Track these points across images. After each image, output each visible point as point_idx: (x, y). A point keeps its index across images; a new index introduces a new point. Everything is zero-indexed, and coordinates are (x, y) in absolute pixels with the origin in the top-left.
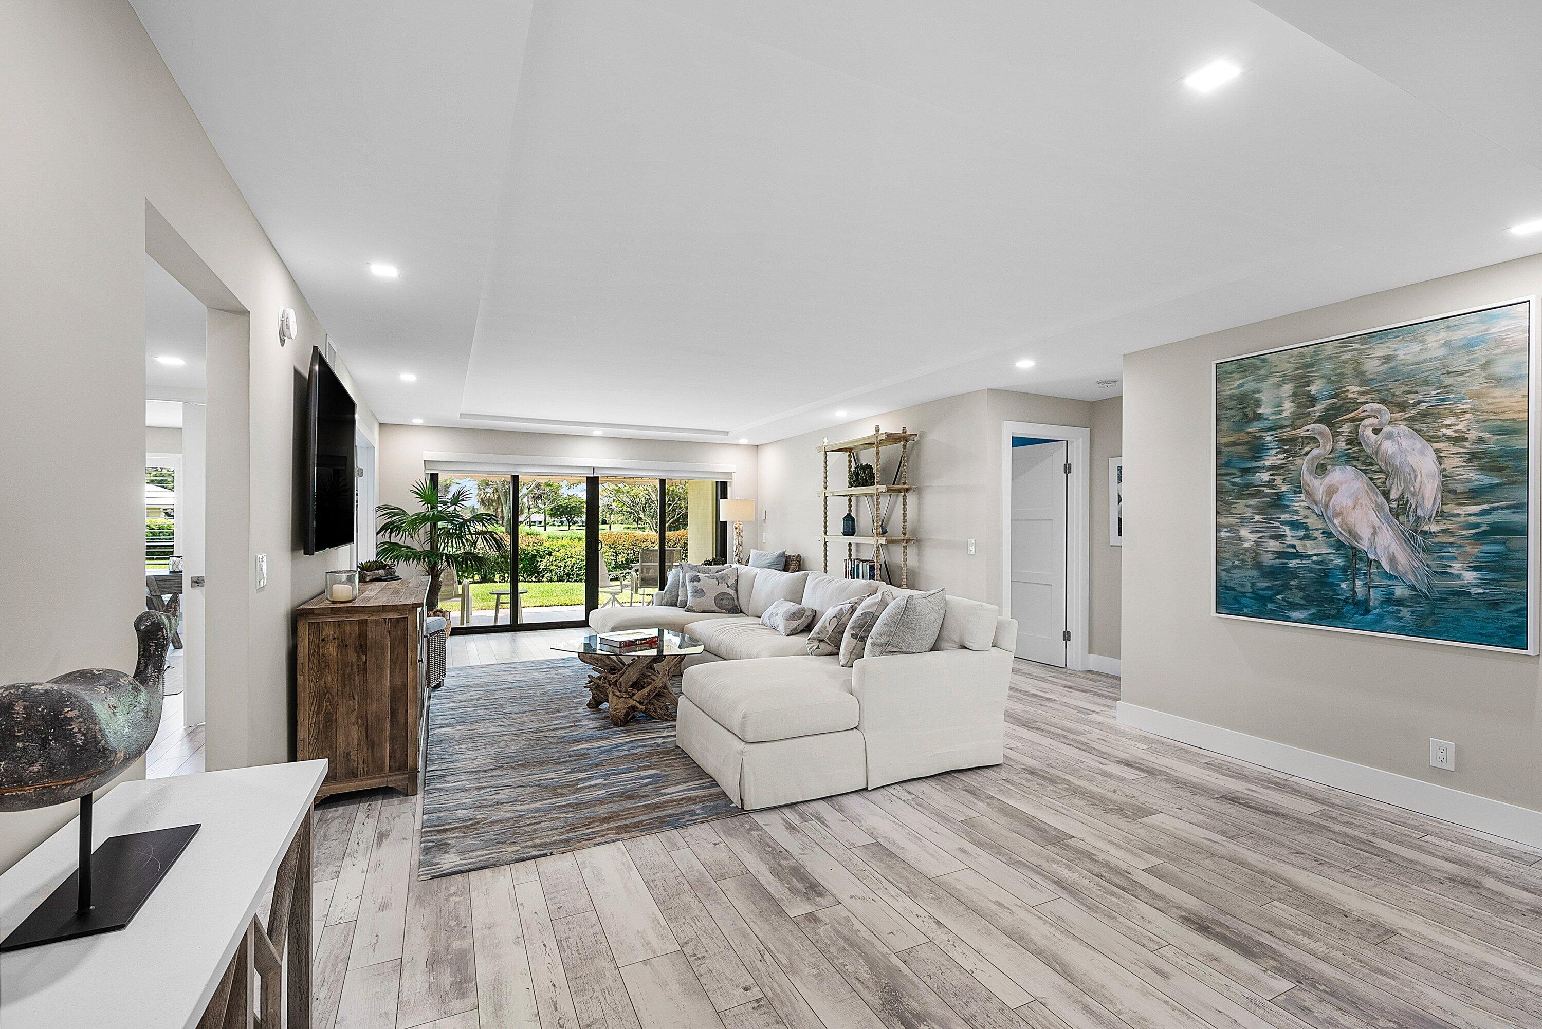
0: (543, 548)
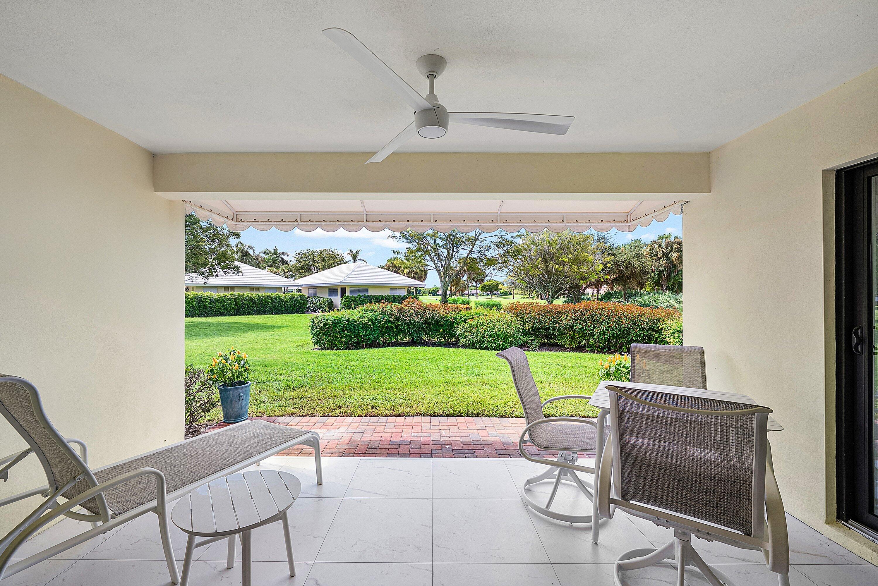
0: (460, 315)
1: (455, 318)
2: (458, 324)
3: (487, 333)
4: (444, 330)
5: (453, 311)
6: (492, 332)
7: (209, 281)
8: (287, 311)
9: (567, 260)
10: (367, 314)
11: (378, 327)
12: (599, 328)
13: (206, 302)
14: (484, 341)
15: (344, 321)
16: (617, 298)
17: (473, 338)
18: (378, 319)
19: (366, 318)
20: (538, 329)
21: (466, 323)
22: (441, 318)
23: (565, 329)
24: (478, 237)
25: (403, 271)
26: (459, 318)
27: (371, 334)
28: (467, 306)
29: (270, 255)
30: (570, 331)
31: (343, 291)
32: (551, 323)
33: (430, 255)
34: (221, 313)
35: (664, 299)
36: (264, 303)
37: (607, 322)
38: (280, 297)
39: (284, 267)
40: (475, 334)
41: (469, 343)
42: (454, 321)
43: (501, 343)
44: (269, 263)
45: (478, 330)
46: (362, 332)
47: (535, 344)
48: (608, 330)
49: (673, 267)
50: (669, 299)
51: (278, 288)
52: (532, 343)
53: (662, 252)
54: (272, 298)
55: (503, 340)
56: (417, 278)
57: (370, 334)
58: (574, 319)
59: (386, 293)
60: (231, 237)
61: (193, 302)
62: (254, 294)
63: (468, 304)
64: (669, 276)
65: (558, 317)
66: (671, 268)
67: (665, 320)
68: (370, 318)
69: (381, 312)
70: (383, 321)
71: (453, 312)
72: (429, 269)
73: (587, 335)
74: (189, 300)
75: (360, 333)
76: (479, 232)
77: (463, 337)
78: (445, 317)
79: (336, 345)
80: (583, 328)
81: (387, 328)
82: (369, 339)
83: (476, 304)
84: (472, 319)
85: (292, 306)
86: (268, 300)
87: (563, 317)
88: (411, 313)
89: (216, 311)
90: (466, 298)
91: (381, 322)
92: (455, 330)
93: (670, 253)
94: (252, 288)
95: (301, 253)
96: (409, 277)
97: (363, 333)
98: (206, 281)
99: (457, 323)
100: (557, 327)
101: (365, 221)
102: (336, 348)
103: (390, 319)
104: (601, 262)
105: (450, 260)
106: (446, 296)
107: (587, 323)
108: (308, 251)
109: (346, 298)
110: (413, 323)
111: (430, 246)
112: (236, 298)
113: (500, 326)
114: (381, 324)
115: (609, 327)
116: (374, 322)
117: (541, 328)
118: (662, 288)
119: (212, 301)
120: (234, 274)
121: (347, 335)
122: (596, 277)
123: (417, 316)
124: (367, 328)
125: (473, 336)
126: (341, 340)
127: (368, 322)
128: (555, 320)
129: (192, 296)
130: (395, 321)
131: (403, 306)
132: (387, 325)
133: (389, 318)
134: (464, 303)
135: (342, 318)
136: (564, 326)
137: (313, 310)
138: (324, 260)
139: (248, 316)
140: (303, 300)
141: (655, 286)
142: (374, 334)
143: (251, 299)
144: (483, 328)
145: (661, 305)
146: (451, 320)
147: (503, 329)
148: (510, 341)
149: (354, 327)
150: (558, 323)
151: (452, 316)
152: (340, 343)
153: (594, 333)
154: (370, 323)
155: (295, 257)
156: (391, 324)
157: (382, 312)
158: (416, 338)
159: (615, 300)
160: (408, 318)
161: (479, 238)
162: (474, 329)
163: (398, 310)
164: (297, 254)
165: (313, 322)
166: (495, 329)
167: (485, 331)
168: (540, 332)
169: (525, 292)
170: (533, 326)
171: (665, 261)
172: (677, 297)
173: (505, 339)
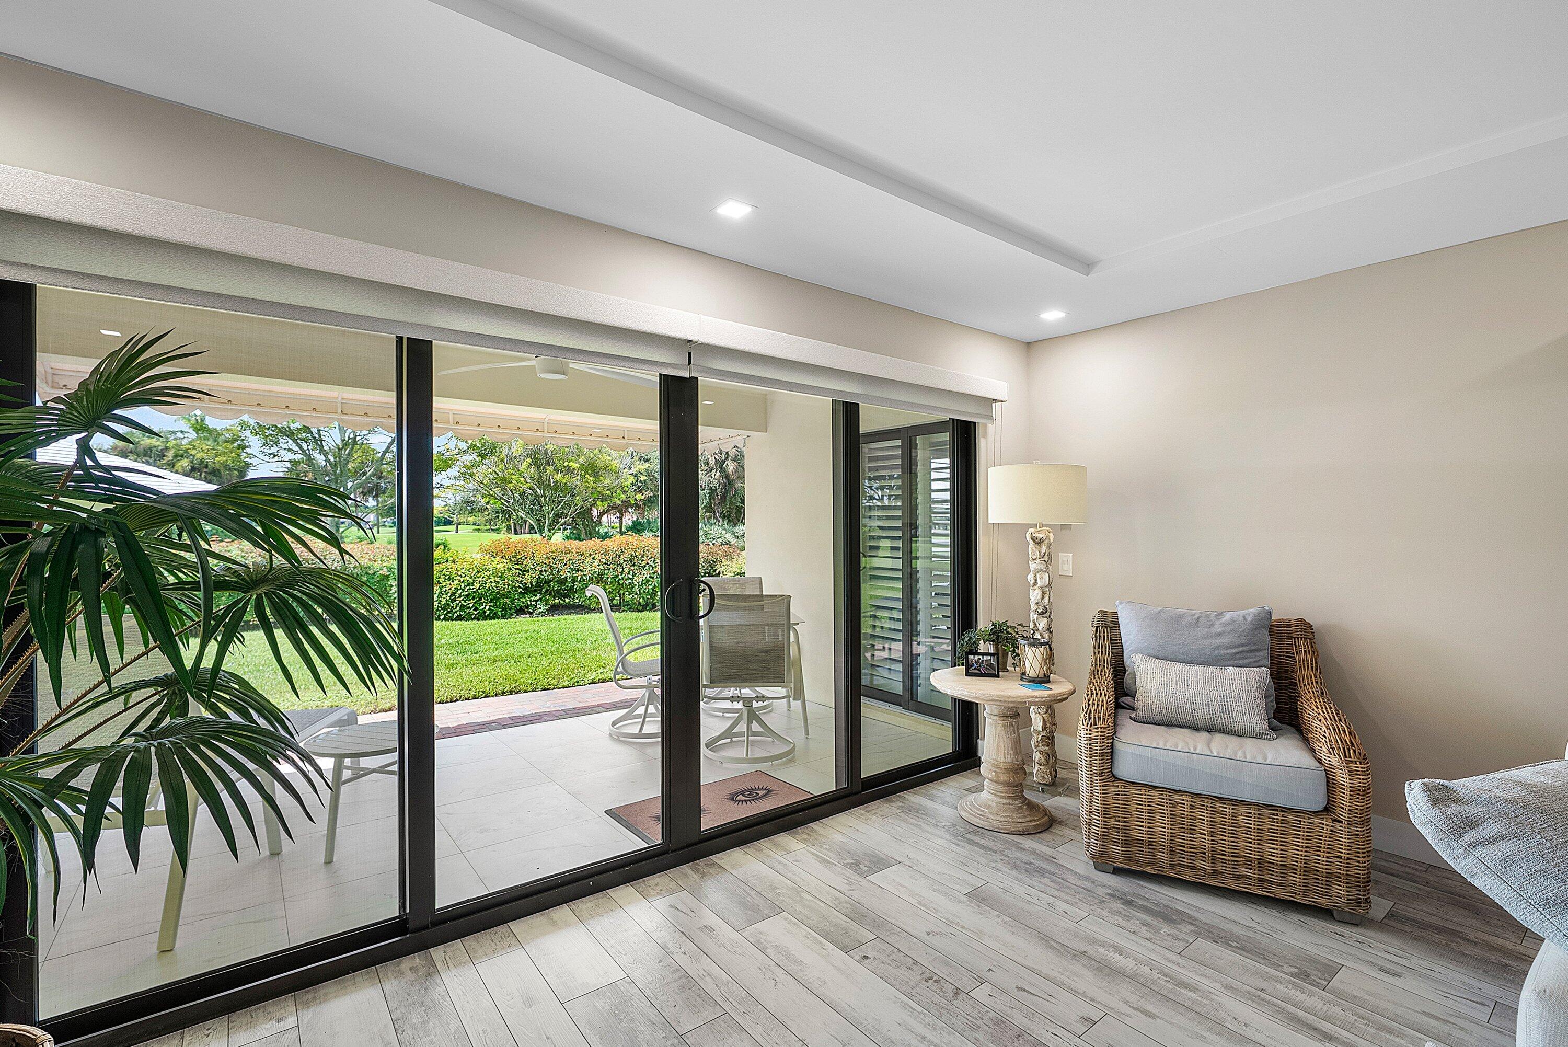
3: (459, 592)
6: (470, 589)
9: (577, 465)
12: (640, 576)
16: (651, 530)
20: (548, 582)
23: (591, 579)
32: (569, 570)
35: (717, 532)
37: (652, 566)
43: (487, 608)
47: (542, 607)
48: (653, 578)
49: (729, 484)
50: (724, 532)
52: (536, 606)
53: (714, 460)
55: (491, 602)
58: (606, 564)
64: (724, 497)
65: (580, 562)
66: (726, 486)
67: (723, 560)
73: (623, 587)
80: (617, 576)
87: (587, 561)
100: (579, 578)
101: (339, 411)
104: (631, 472)
107: (623, 569)
113: (484, 579)
115: (654, 573)
117: (552, 581)
118: (714, 515)
122: (623, 497)
128: (575, 565)
136: (590, 575)
141: (705, 513)
145: (714, 542)
146: (381, 572)
147: (491, 583)
148: (502, 604)
150: (581, 570)
153: (633, 583)
159: (648, 534)
166: (475, 584)
167: (457, 589)
168: (549, 586)
169: (480, 518)
170: (539, 577)
171: (718, 474)
172: (736, 529)
173: (495, 600)
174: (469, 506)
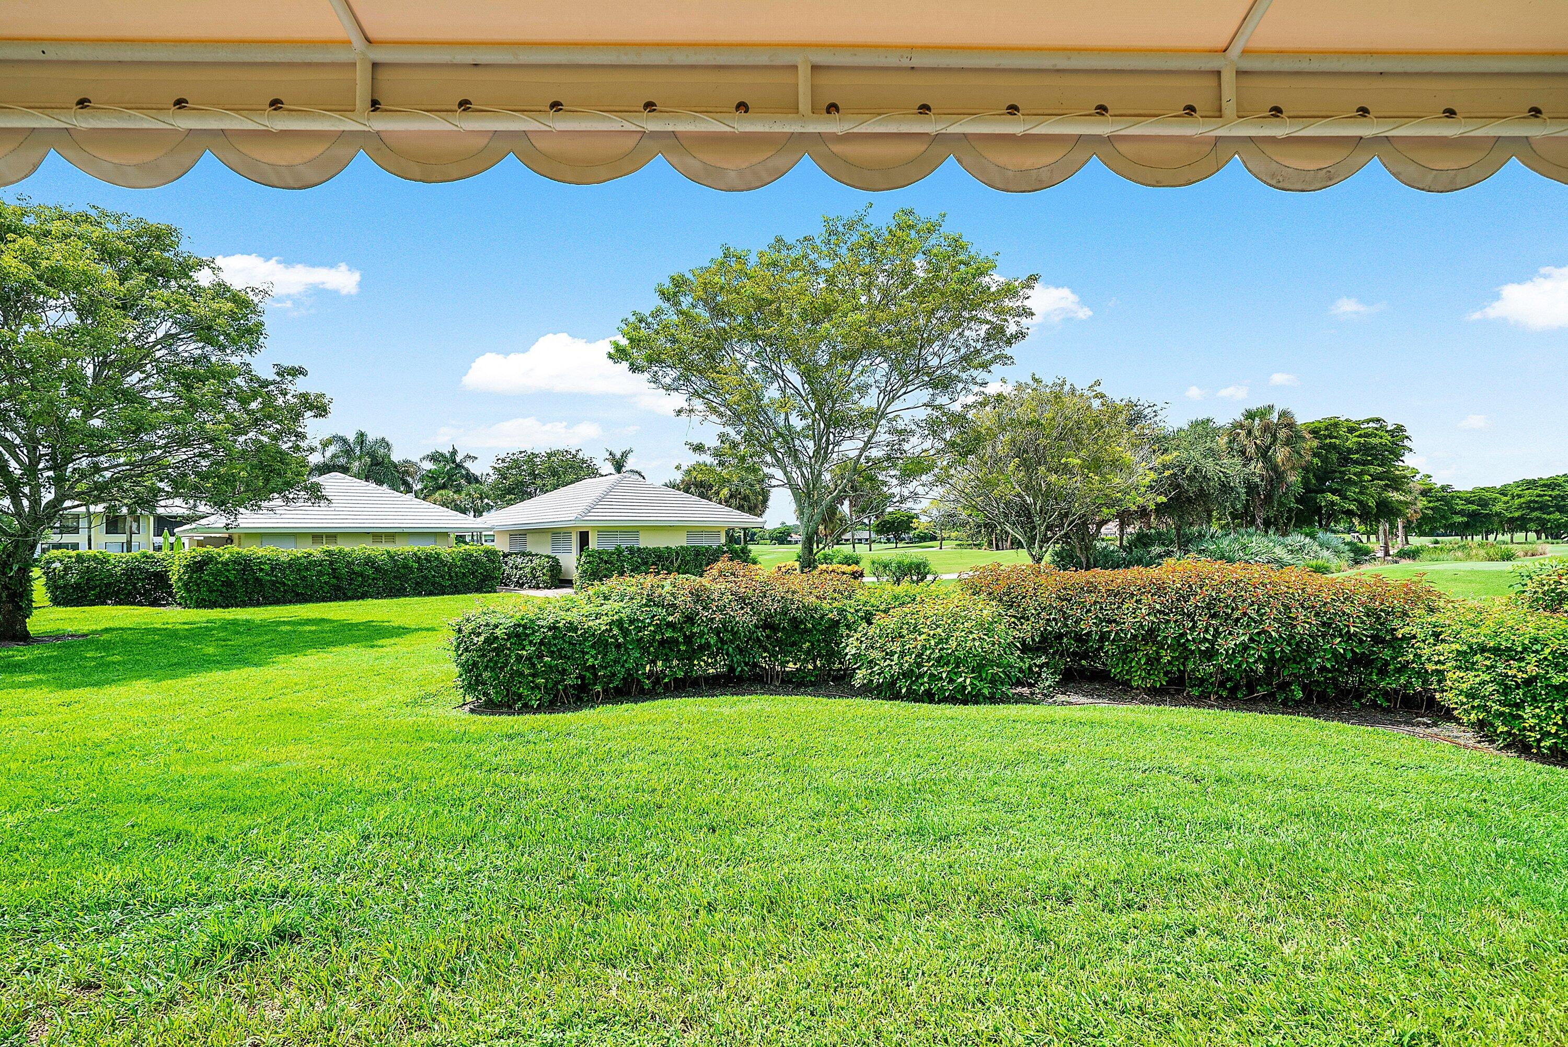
0: (853, 604)
1: (841, 611)
2: (848, 627)
3: (928, 652)
4: (813, 644)
5: (835, 591)
6: (943, 649)
7: (239, 521)
8: (455, 586)
9: (1078, 461)
10: (608, 606)
11: (637, 640)
12: (1229, 637)
13: (261, 570)
14: (921, 676)
15: (542, 630)
16: (1163, 544)
17: (891, 666)
18: (638, 620)
19: (605, 618)
20: (1060, 637)
21: (870, 623)
22: (805, 612)
23: (1134, 637)
24: (885, 408)
25: (717, 493)
26: (852, 610)
27: (619, 663)
28: (854, 568)
29: (442, 464)
30: (1147, 644)
31: (584, 538)
32: (1094, 620)
33: (773, 452)
34: (298, 594)
35: (1261, 544)
36: (402, 571)
37: (1254, 619)
38: (438, 557)
39: (472, 488)
40: (897, 656)
41: (881, 681)
42: (840, 619)
43: (968, 681)
44: (441, 481)
45: (904, 646)
46: (592, 656)
47: (1049, 677)
48: (1257, 642)
49: (1277, 478)
50: (1271, 544)
51: (439, 535)
52: (1040, 675)
53: (1254, 446)
54: (420, 558)
55: (973, 672)
56: (746, 508)
57: (616, 661)
58: (1161, 611)
59: (678, 541)
60: (308, 414)
61: (228, 571)
62: (378, 550)
63: (857, 563)
64: (1269, 497)
65: (1113, 606)
66: (1272, 480)
68: (616, 617)
69: (644, 601)
70: (650, 624)
71: (836, 595)
72: (773, 484)
74: (220, 566)
75: (588, 660)
76: (887, 398)
77: (863, 664)
78: (816, 609)
79: (520, 697)
80: (1183, 635)
81: (662, 643)
82: (614, 675)
83: (873, 563)
84: (885, 611)
85: (468, 574)
86: (411, 563)
87: (1126, 605)
88: (727, 601)
89: (285, 591)
90: (847, 549)
91: (645, 627)
92: (843, 644)
93: (1270, 448)
94: (377, 536)
95: (508, 460)
96: (730, 506)
97: (596, 660)
98: (229, 522)
99: (846, 625)
100: (1112, 633)
102: (519, 704)
103: (670, 619)
104: (1150, 466)
105: (822, 464)
106: (812, 550)
107: (1195, 622)
108: (523, 455)
109: (589, 555)
110: (732, 628)
111: (775, 429)
112: (333, 560)
113: (963, 634)
114: (646, 633)
116: (627, 629)
117: (1065, 635)
118: (1255, 521)
119: (276, 566)
120: (310, 504)
121: (550, 667)
122: (1136, 499)
123: (742, 608)
124: (607, 644)
125: (892, 661)
126: (533, 682)
127: (611, 629)
129: (227, 556)
130: (685, 622)
131: (705, 581)
132: (663, 634)
133: (669, 614)
134: (848, 561)
135: (539, 618)
136: (1132, 630)
137: (518, 582)
138: (555, 473)
139: (361, 602)
140: (494, 562)
142: (626, 661)
143: (369, 561)
144: (919, 639)
146: (830, 615)
147: (975, 643)
148: (990, 676)
149: (570, 643)
150: (1115, 621)
151: (834, 605)
152: (532, 688)
154: (615, 631)
155: (495, 468)
156: (674, 631)
157: (650, 600)
158: (739, 669)
159: (1158, 548)
160: (718, 617)
161: (888, 411)
162: (893, 642)
163: (692, 594)
164: (500, 461)
165: (460, 631)
166: (951, 642)
167: (924, 648)
168: (1061, 644)
169: (962, 534)
170: (1046, 630)
171: (1260, 465)
172: (1289, 540)
173: (978, 670)
174: (950, 521)
